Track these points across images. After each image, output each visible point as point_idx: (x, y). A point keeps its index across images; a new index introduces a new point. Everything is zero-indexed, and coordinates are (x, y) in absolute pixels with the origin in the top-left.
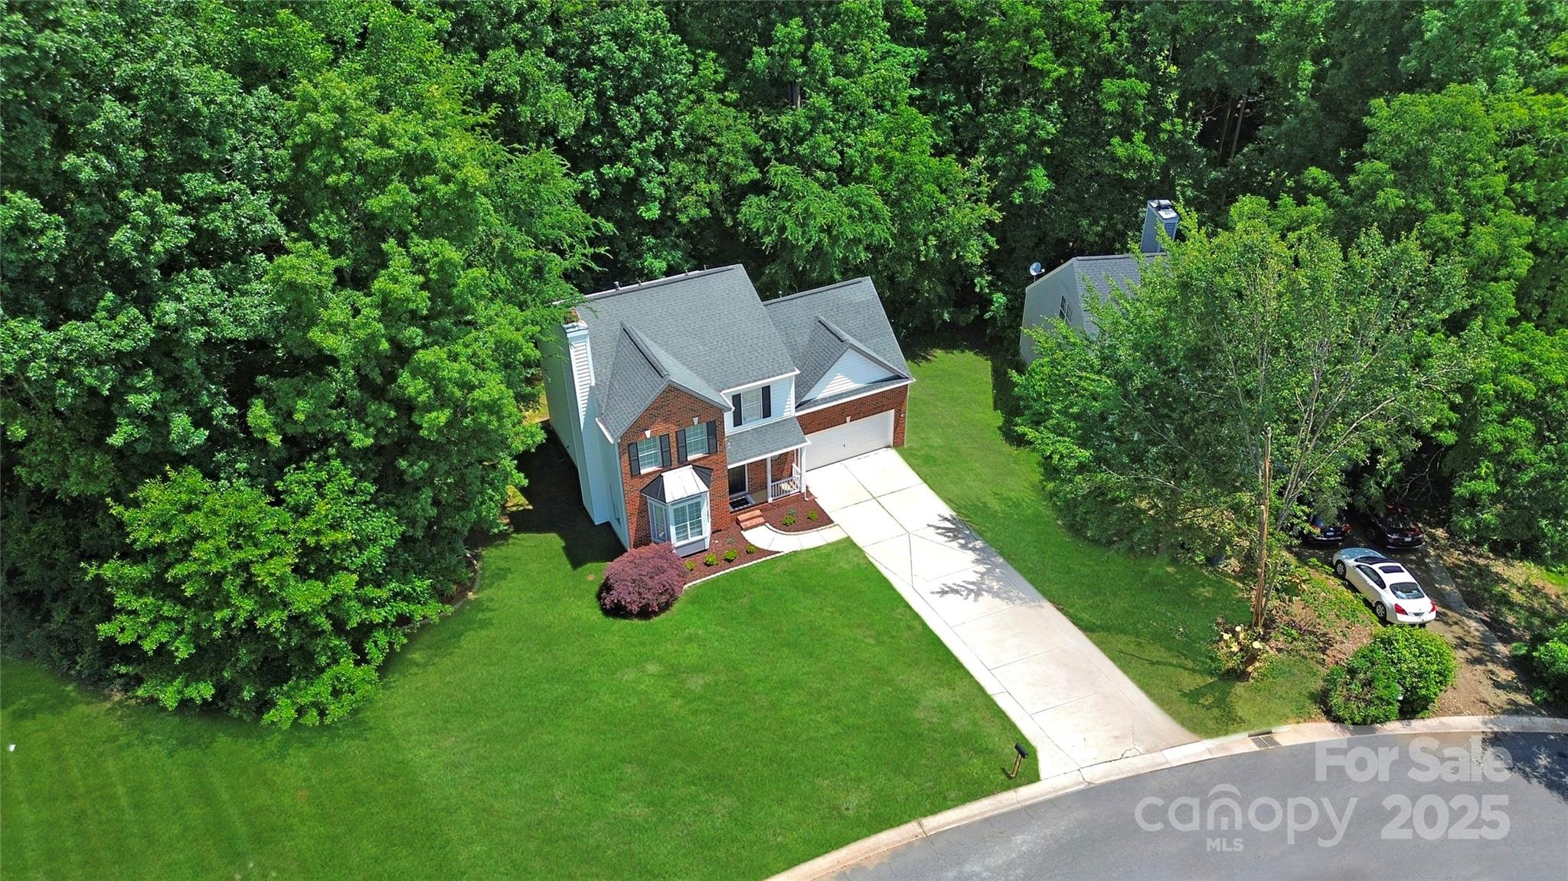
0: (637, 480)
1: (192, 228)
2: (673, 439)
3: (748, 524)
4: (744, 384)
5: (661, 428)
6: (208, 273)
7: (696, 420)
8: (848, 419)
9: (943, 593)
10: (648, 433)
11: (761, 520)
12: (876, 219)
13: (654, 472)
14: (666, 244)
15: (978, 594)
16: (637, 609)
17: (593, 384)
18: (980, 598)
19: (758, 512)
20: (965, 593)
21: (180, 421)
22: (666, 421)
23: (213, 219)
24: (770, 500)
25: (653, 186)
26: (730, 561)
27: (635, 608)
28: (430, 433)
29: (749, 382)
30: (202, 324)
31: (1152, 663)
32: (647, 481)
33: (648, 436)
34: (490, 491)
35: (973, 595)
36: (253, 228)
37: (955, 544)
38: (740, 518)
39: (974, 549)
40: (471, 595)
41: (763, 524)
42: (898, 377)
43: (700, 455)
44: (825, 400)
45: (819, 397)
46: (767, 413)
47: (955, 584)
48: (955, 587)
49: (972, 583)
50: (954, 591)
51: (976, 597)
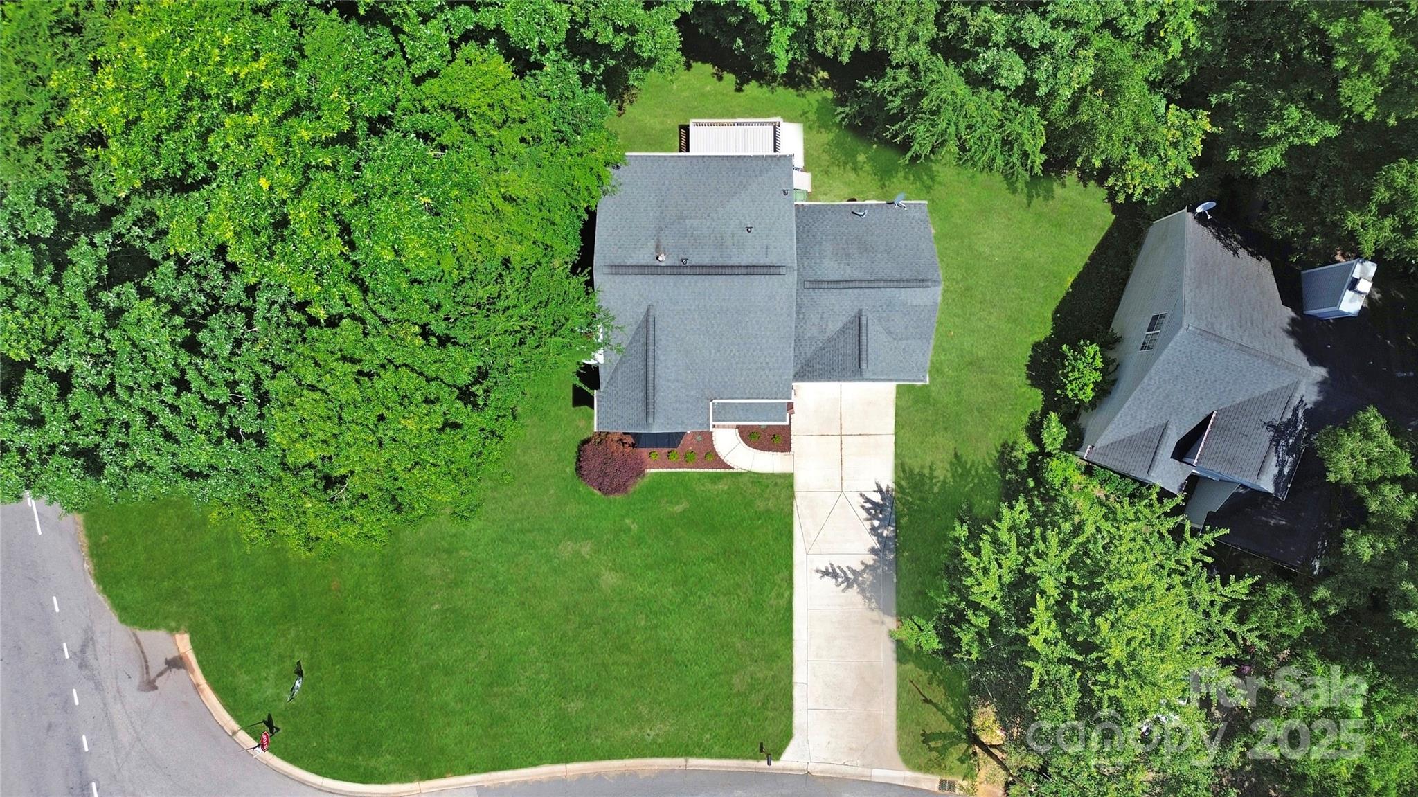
9: (826, 574)
15: (851, 585)
18: (848, 591)
20: (840, 581)
26: (687, 461)
31: (926, 701)
35: (847, 583)
39: (879, 536)
41: (734, 428)
47: (839, 567)
48: (838, 571)
49: (853, 572)
50: (835, 575)
51: (848, 587)
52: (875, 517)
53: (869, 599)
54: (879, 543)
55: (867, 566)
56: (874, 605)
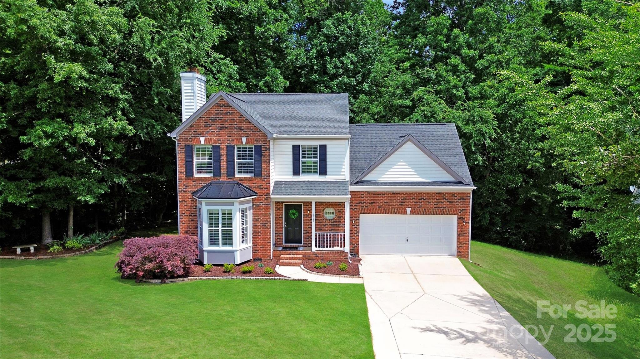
0: (190, 182)
2: (224, 152)
3: (286, 261)
4: (301, 134)
5: (214, 139)
7: (244, 140)
8: (408, 211)
9: (429, 330)
10: (203, 140)
11: (300, 262)
13: (205, 179)
19: (301, 256)
22: (218, 133)
24: (314, 249)
29: (306, 140)
32: (199, 186)
33: (203, 142)
38: (282, 256)
41: (298, 265)
42: (459, 182)
43: (247, 176)
44: (385, 184)
45: (380, 180)
46: (323, 171)
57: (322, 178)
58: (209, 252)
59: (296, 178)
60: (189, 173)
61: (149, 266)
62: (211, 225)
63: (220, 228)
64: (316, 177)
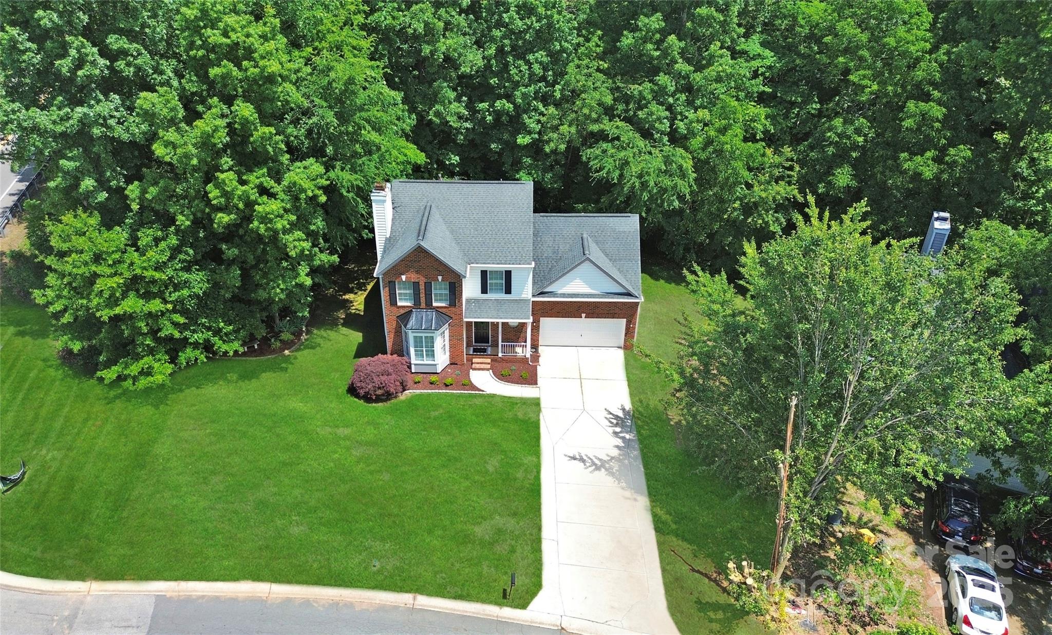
0: (394, 308)
1: (108, 68)
2: (422, 287)
3: (478, 366)
4: (489, 263)
5: (414, 277)
6: (118, 97)
7: (440, 278)
8: (584, 315)
9: (574, 458)
10: (404, 278)
11: (489, 366)
12: (683, 176)
13: (407, 307)
14: (537, 166)
15: (598, 468)
16: (363, 394)
17: (388, 236)
18: (597, 472)
19: (489, 361)
20: (588, 464)
21: (88, 183)
22: (417, 272)
23: (120, 64)
24: (500, 355)
25: (531, 122)
26: (447, 386)
27: (362, 392)
28: (219, 226)
29: (493, 263)
30: (102, 125)
31: (693, 570)
32: (402, 311)
33: (404, 280)
34: (280, 282)
35: (594, 467)
36: (155, 76)
37: (611, 430)
38: (474, 360)
39: (623, 438)
40: (287, 352)
41: (488, 370)
42: (629, 294)
43: (443, 305)
44: (564, 295)
45: (560, 292)
46: (508, 291)
47: (587, 456)
48: (585, 458)
49: (600, 460)
50: (582, 460)
51: (595, 470)
52: (617, 425)
53: (619, 480)
54: (624, 443)
55: (612, 458)
56: (624, 485)
57: (508, 297)
58: (415, 365)
59: (485, 296)
60: (393, 302)
61: (379, 392)
62: (416, 346)
63: (424, 349)
64: (503, 296)
